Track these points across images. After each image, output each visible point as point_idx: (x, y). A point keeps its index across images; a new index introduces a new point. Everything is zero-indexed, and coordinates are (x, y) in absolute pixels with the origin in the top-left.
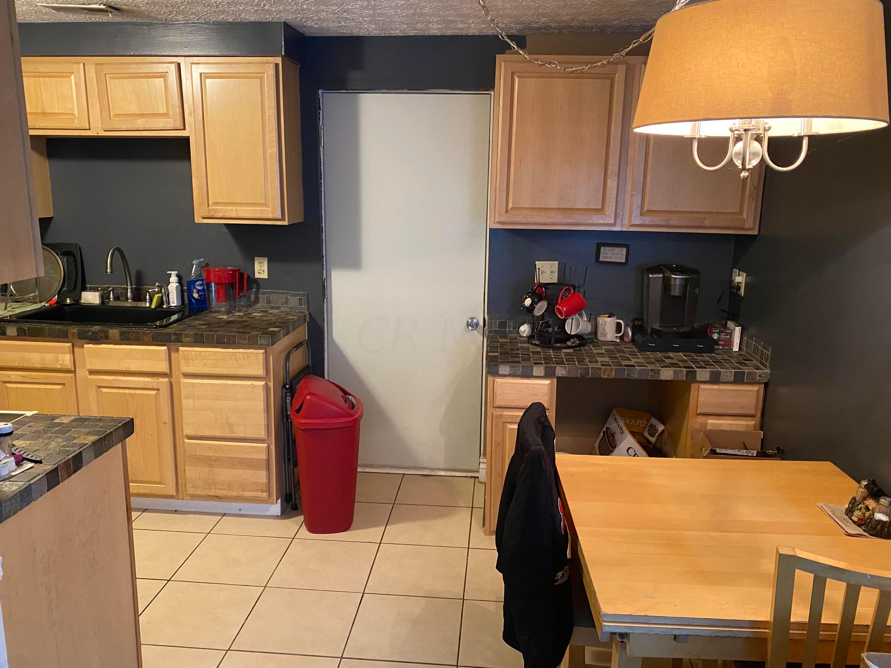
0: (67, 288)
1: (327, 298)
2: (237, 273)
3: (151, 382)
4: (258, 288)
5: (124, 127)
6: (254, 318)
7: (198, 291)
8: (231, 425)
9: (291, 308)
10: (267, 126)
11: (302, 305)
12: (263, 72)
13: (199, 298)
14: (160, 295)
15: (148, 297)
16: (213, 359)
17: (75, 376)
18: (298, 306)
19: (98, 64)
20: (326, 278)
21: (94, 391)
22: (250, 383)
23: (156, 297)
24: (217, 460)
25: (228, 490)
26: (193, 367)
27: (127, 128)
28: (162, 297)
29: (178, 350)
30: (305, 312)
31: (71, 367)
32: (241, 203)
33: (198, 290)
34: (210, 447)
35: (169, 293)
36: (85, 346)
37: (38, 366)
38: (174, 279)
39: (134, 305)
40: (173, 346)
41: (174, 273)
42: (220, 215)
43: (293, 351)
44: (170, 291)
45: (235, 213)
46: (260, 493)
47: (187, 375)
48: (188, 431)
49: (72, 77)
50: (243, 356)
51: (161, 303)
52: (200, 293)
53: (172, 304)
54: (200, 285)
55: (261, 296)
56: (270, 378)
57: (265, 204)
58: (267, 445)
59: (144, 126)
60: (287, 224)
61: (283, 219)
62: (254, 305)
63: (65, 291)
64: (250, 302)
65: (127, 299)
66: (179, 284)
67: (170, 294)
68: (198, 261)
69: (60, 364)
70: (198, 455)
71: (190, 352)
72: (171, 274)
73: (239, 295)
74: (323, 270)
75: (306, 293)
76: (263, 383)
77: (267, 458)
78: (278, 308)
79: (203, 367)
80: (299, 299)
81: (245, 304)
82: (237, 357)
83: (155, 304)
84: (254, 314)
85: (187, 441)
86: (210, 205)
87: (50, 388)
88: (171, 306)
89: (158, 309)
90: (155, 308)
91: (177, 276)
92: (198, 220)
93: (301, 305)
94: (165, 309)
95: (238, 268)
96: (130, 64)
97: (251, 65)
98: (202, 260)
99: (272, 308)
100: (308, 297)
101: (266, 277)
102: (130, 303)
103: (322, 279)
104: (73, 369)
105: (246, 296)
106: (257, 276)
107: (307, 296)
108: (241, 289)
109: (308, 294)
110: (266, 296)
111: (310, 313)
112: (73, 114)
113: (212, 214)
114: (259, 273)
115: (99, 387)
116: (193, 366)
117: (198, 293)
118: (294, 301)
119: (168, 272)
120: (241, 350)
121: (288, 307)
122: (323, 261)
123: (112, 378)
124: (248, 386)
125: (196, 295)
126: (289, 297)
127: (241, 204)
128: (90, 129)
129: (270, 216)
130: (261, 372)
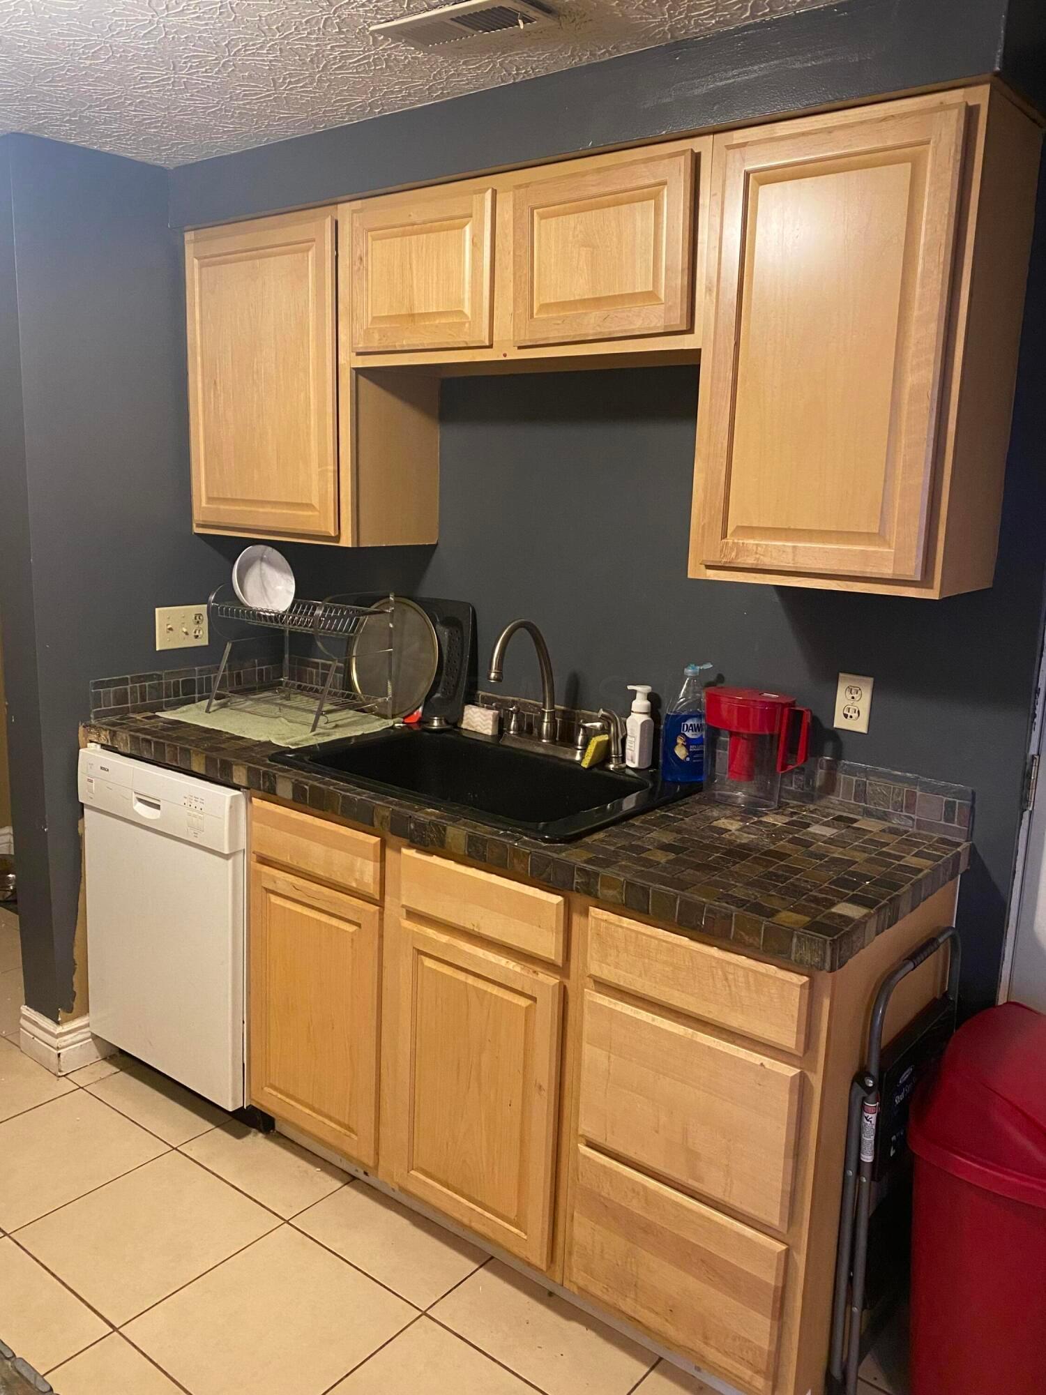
0: (443, 693)
1: (1031, 813)
2: (786, 710)
3: (520, 974)
4: (838, 755)
5: (554, 336)
6: (807, 844)
7: (688, 743)
8: (693, 1156)
9: (920, 825)
10: (916, 305)
11: (952, 821)
12: (926, 138)
13: (688, 759)
14: (605, 737)
15: (580, 738)
16: (665, 963)
17: (381, 913)
18: (942, 822)
19: (519, 187)
20: (1038, 754)
21: (410, 958)
22: (756, 1058)
23: (595, 741)
24: (648, 1229)
25: (667, 1320)
26: (616, 968)
27: (563, 337)
28: (608, 743)
29: (586, 913)
30: (958, 844)
31: (373, 889)
32: (810, 531)
33: (687, 739)
34: (637, 1189)
35: (627, 735)
36: (404, 851)
37: (320, 872)
38: (640, 704)
39: (551, 753)
40: (578, 899)
41: (642, 690)
42: (750, 561)
43: (902, 973)
44: (629, 732)
45: (790, 557)
46: (750, 1373)
47: (604, 986)
48: (587, 1126)
49: (468, 228)
50: (747, 977)
51: (604, 755)
52: (692, 748)
53: (629, 763)
54: (697, 728)
55: (841, 777)
56: (815, 1060)
57: (878, 537)
58: (784, 1247)
59: (599, 329)
60: (937, 599)
61: (926, 581)
62: (820, 797)
63: (438, 698)
64: (813, 788)
65: (540, 736)
66: (651, 717)
67: (629, 738)
68: (698, 668)
69: (356, 880)
70: (605, 1198)
71: (613, 927)
72: (635, 692)
73: (784, 767)
74: (1031, 729)
75: (969, 789)
76: (792, 1072)
77: (780, 1285)
78: (884, 817)
79: (640, 976)
80: (947, 803)
81: (800, 790)
82: (730, 977)
83: (590, 758)
84: (815, 829)
85: (584, 1149)
86: (729, 532)
87: (336, 925)
88: (627, 767)
89: (596, 770)
90: (590, 768)
91: (650, 697)
92: (696, 571)
93: (949, 819)
94: (611, 775)
95: (789, 700)
96: (584, 174)
97: (891, 123)
98: (709, 666)
99: (868, 813)
100: (973, 800)
101: (863, 729)
102: (542, 747)
103: (1025, 757)
104: (377, 897)
105: (803, 769)
106: (839, 722)
107: (970, 797)
108: (791, 749)
109: (973, 793)
110: (855, 779)
111: (973, 851)
112: (461, 312)
113: (730, 557)
114: (846, 716)
115: (420, 952)
116: (617, 966)
117: (687, 747)
118: (930, 808)
119: (630, 687)
120: (742, 960)
121: (913, 820)
122: (1035, 704)
123: (444, 938)
124: (750, 1067)
125: (681, 752)
126: (919, 793)
127: (809, 534)
128: (491, 346)
129: (888, 571)
130: (789, 1038)
